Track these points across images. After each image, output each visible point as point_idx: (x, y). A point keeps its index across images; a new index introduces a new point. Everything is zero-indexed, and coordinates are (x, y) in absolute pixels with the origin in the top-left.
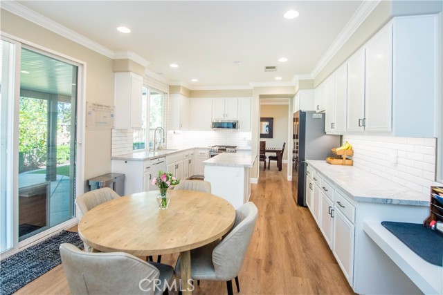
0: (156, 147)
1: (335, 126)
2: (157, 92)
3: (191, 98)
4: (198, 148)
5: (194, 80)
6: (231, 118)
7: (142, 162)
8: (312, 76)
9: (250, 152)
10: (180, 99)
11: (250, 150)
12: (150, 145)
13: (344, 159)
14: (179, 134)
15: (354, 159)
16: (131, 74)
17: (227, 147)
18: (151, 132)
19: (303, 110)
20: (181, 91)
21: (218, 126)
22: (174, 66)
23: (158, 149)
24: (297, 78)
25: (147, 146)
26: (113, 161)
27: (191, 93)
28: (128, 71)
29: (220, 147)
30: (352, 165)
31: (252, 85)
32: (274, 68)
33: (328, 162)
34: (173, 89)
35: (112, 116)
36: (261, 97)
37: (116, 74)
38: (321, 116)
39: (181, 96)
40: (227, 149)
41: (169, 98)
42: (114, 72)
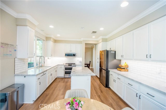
0: (40, 65)
1: (124, 56)
2: (40, 39)
3: (56, 43)
4: (59, 65)
5: (59, 35)
6: (73, 52)
7: (35, 77)
8: (107, 37)
9: (82, 66)
10: (51, 43)
11: (81, 65)
12: (37, 65)
13: (125, 69)
14: (50, 59)
15: (128, 69)
16: (28, 27)
17: (72, 64)
18: (37, 58)
19: (107, 50)
20: (52, 40)
21: (68, 55)
22: (51, 27)
23: (41, 66)
24: (101, 37)
25: (35, 65)
26: (16, 77)
27: (56, 41)
28: (27, 26)
29: (69, 64)
30: (128, 71)
31: (82, 39)
32: (96, 32)
33: (117, 70)
34: (48, 39)
35: (15, 50)
36: (86, 44)
37: (18, 27)
38: (114, 52)
39: (51, 42)
40: (72, 65)
41: (45, 42)
42: (17, 25)
